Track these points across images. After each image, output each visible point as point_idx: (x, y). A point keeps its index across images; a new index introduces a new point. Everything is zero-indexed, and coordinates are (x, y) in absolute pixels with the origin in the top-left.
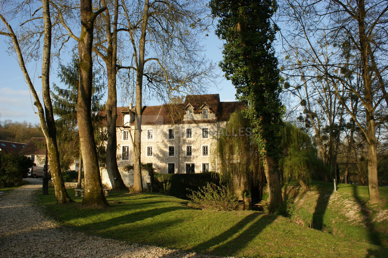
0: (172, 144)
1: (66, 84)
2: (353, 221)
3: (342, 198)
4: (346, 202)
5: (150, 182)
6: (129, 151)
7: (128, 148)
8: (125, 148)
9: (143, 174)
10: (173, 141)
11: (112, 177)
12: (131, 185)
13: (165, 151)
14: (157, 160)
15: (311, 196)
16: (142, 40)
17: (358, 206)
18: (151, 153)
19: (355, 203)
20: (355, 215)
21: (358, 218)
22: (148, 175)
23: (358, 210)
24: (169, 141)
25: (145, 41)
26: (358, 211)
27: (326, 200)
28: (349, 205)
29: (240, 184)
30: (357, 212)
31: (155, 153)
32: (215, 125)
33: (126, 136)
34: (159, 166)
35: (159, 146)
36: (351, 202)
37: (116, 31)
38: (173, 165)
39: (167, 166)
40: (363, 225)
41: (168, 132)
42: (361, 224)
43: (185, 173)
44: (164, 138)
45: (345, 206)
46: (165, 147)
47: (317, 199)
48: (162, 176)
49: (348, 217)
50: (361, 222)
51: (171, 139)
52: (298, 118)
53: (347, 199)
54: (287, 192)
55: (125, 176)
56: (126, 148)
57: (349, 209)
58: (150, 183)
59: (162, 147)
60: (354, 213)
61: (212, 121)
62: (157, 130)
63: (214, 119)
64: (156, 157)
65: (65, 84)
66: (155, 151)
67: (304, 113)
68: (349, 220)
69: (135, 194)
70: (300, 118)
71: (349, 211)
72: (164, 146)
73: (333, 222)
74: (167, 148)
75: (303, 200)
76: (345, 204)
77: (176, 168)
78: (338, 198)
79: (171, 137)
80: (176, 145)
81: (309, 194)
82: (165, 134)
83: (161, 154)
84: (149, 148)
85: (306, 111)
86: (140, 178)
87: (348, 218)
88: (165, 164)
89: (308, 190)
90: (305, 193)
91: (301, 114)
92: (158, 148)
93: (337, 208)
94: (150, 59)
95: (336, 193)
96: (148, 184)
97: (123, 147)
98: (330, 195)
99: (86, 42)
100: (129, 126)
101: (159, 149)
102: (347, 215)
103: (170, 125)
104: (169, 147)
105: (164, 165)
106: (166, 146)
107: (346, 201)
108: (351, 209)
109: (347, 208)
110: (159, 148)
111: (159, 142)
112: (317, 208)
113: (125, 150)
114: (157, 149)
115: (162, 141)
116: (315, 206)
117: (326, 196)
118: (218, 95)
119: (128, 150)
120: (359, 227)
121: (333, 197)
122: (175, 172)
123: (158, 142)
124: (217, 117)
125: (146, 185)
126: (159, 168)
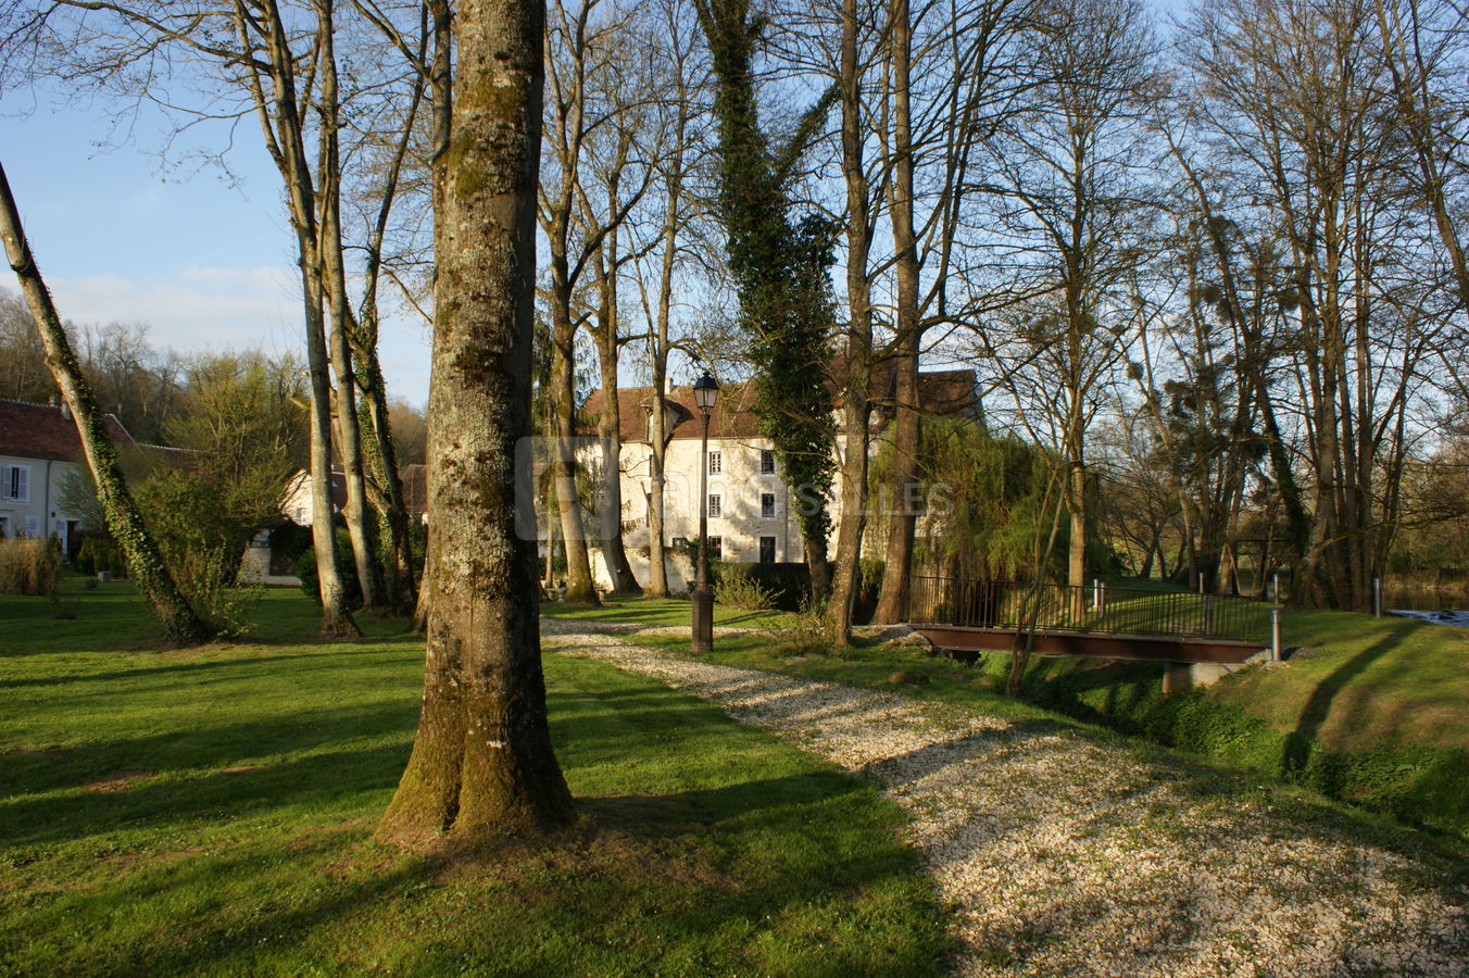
9: (681, 563)
11: (614, 567)
12: (647, 584)
14: (732, 528)
16: (664, 305)
22: (690, 565)
25: (668, 307)
29: (937, 591)
34: (738, 544)
37: (616, 265)
38: (772, 540)
39: (758, 544)
41: (759, 458)
43: (801, 561)
48: (731, 568)
55: (641, 567)
62: (732, 452)
69: (652, 597)
77: (780, 548)
79: (766, 470)
88: (751, 539)
96: (689, 583)
99: (563, 373)
103: (766, 440)
105: (750, 542)
122: (777, 560)
125: (686, 586)
126: (736, 549)
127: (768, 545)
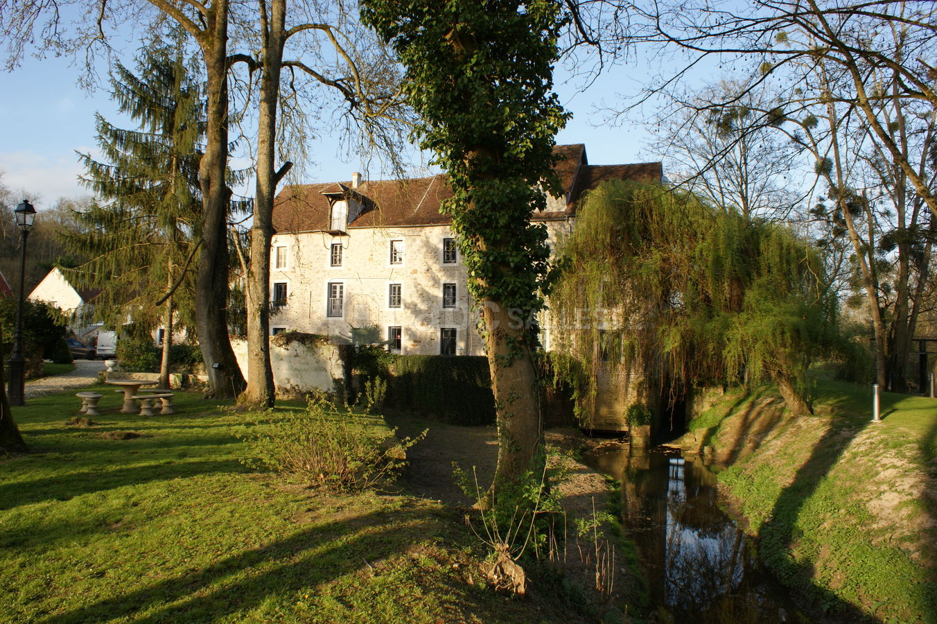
0: (452, 276)
1: (134, 116)
2: (883, 530)
3: (881, 446)
4: (885, 461)
5: (342, 377)
6: (344, 295)
7: (341, 287)
8: (335, 287)
9: (325, 354)
10: (454, 269)
12: (294, 384)
13: (433, 296)
14: (413, 318)
15: (806, 431)
17: (917, 479)
18: (399, 301)
19: (912, 466)
20: (897, 508)
21: (905, 522)
22: (337, 357)
23: (911, 494)
24: (445, 270)
26: (910, 497)
27: (838, 447)
28: (890, 471)
30: (905, 498)
31: (409, 300)
32: (564, 226)
33: (338, 258)
34: (418, 334)
35: (419, 281)
36: (899, 464)
38: (454, 332)
39: (439, 334)
40: (912, 550)
41: (441, 246)
42: (907, 545)
44: (431, 262)
45: (877, 473)
46: (433, 285)
47: (816, 441)
48: (400, 362)
49: (875, 512)
50: (910, 539)
51: (450, 265)
52: (812, 211)
53: (893, 452)
54: (752, 415)
55: (280, 358)
56: (338, 286)
57: (884, 487)
58: (342, 379)
59: (427, 284)
60: (896, 502)
61: (556, 217)
62: (414, 240)
63: (563, 210)
64: (409, 311)
65: (130, 116)
66: (407, 295)
67: (830, 196)
68: (875, 526)
70: (819, 212)
71: (884, 492)
72: (431, 283)
73: (827, 525)
74: (439, 288)
75: (779, 443)
76: (880, 469)
77: (461, 340)
78: (871, 443)
79: (448, 259)
80: (462, 279)
81: (802, 424)
82: (434, 251)
83: (423, 301)
84: (395, 288)
85: (834, 192)
86: (262, 365)
87: (873, 518)
88: (432, 330)
89: (802, 413)
90: (793, 419)
91: (822, 199)
92: (416, 287)
93: (852, 478)
94: (301, 28)
95: (876, 428)
96: (336, 381)
97: (330, 285)
98: (856, 433)
100: (343, 230)
101: (418, 291)
102: (873, 507)
103: (448, 227)
104: (445, 285)
105: (431, 332)
106: (436, 281)
107: (889, 458)
108: (892, 486)
109: (878, 484)
110: (419, 287)
111: (419, 270)
112: (801, 472)
113: (335, 292)
114: (414, 289)
115: (426, 268)
116: (803, 463)
117: (845, 433)
118: (583, 146)
119: (341, 292)
120: (897, 554)
121: (860, 441)
122: (458, 352)
123: (415, 272)
124: (571, 206)
125: (332, 385)
126: (417, 340)
127: (449, 337)
